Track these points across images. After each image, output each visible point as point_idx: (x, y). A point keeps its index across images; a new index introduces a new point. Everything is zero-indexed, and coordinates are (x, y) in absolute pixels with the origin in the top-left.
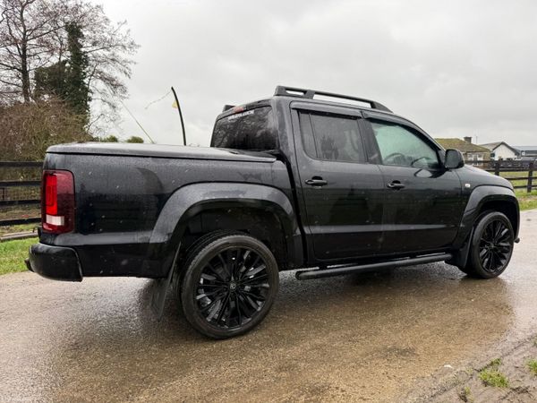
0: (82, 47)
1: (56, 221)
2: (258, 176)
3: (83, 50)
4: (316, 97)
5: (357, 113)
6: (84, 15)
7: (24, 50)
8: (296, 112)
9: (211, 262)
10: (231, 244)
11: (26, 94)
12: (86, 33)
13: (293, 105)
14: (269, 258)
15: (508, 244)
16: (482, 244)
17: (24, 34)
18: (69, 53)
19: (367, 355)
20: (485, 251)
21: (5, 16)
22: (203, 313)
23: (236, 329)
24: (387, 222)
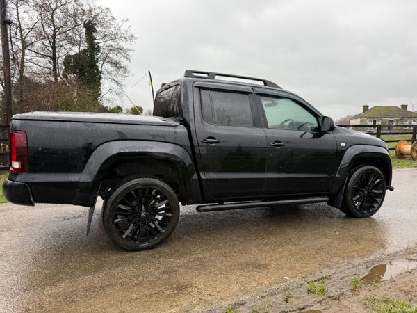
0: (95, 39)
1: (16, 165)
2: (164, 136)
3: (96, 41)
4: (217, 78)
5: (249, 89)
6: (97, 15)
7: (54, 43)
8: (197, 89)
9: (126, 196)
10: (142, 184)
11: (56, 75)
12: (98, 28)
13: (196, 84)
14: (171, 196)
15: (381, 192)
16: (356, 191)
17: (54, 31)
18: (86, 44)
19: (231, 266)
20: (358, 196)
21: (39, 18)
22: (119, 232)
23: (145, 245)
24: (270, 171)
